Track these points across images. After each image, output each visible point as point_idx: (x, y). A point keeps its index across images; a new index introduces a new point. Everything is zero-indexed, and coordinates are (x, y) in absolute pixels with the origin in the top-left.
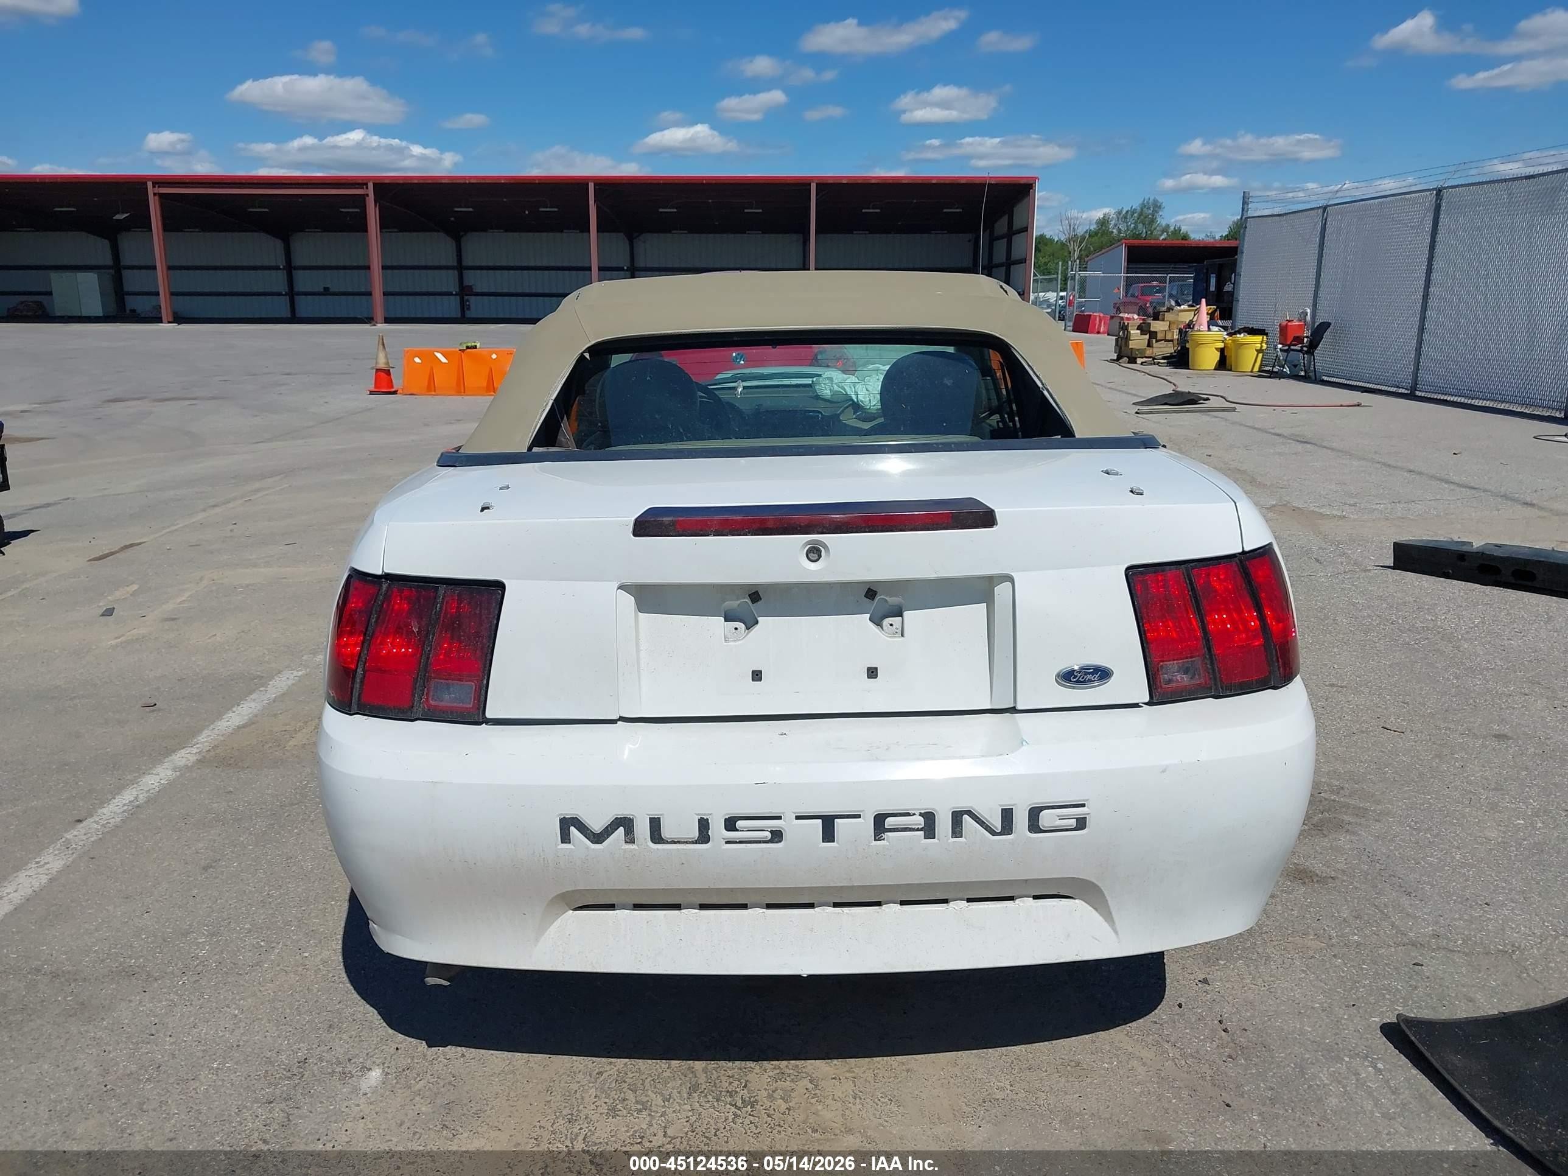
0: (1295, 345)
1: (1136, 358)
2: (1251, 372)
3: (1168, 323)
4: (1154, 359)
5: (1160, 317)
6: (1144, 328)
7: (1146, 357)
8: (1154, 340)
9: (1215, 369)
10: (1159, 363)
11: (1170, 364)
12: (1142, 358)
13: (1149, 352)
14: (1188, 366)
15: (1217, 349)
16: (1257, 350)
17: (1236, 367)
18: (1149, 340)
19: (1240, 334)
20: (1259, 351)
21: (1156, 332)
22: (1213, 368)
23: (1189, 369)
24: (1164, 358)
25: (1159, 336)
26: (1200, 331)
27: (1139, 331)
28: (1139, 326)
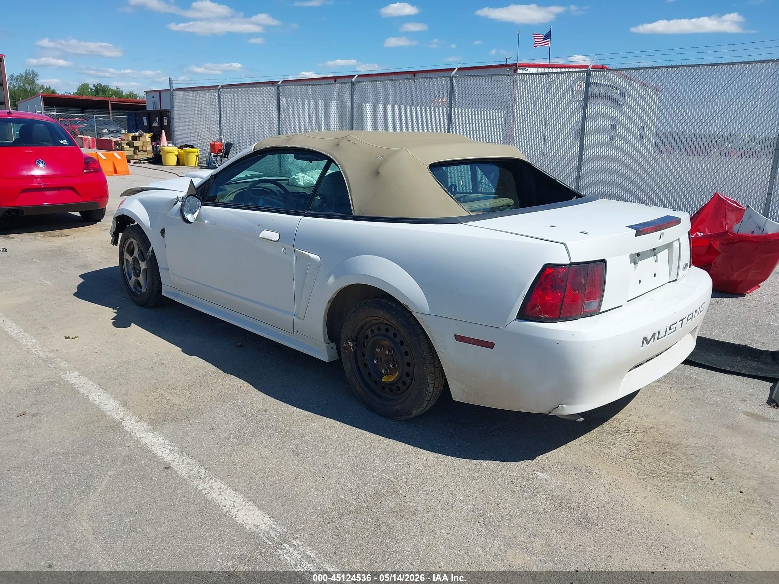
0: (219, 153)
1: (130, 160)
2: (195, 166)
3: (142, 142)
4: (140, 160)
5: (137, 139)
6: (131, 145)
7: (135, 160)
8: (138, 151)
9: (176, 165)
10: (144, 162)
11: (150, 163)
12: (133, 160)
13: (136, 157)
14: (162, 163)
15: (176, 155)
16: (196, 156)
17: (188, 163)
18: (134, 151)
19: (187, 148)
20: (197, 156)
21: (138, 147)
22: (175, 165)
23: (163, 165)
24: (145, 160)
25: (140, 149)
26: (164, 146)
27: (128, 146)
28: (127, 144)
